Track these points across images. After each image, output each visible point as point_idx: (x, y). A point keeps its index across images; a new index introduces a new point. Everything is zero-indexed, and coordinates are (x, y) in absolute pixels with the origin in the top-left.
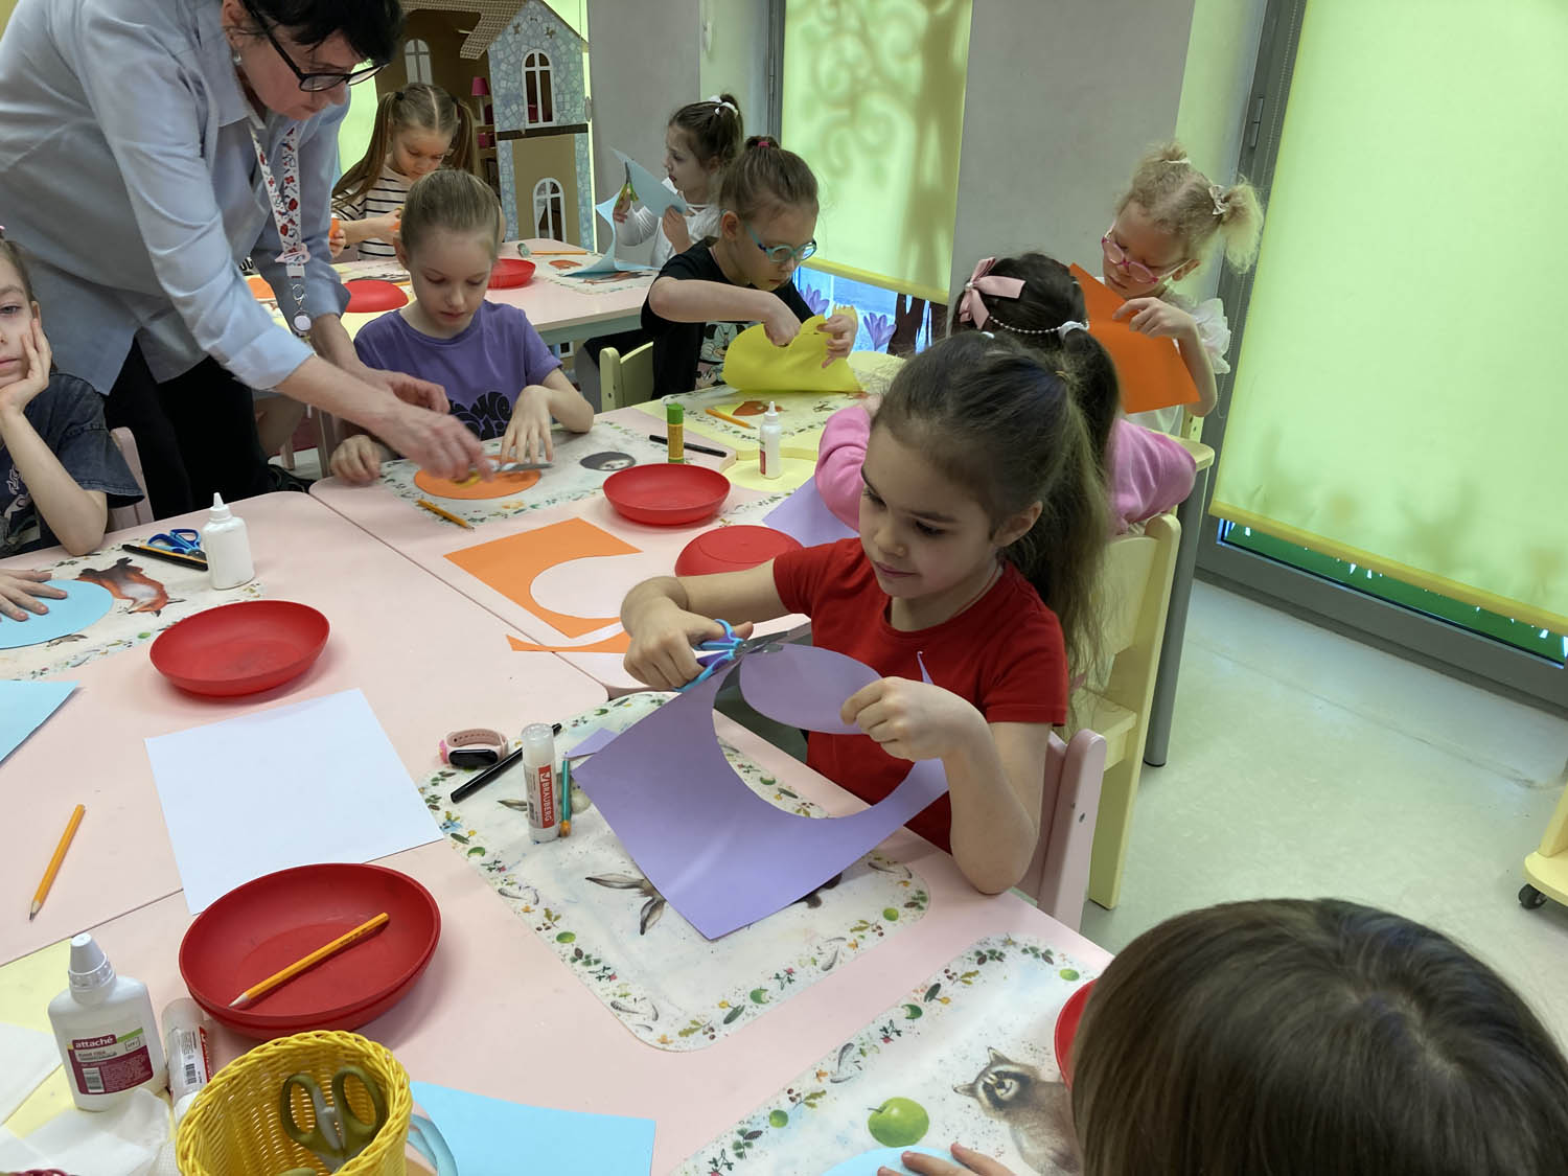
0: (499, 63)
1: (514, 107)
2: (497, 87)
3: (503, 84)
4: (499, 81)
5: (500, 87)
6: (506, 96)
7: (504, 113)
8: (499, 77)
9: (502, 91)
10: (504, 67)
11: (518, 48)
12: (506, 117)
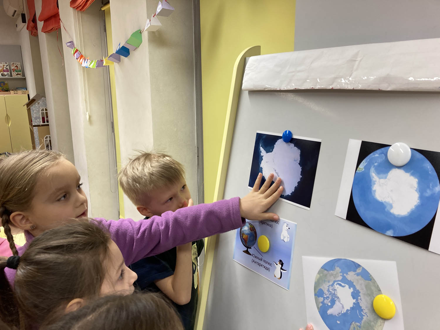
0: (33, 111)
2: (33, 116)
4: (34, 114)
6: (36, 117)
7: (35, 121)
10: (35, 111)
11: (39, 107)
12: (36, 122)
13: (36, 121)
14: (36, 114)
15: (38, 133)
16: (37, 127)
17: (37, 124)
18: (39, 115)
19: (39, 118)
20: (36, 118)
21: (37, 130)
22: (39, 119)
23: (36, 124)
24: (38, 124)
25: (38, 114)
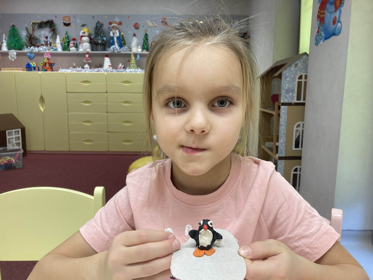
0: (286, 77)
1: (291, 94)
2: (284, 86)
3: (287, 85)
4: (285, 84)
5: (285, 86)
6: (288, 90)
7: (285, 96)
8: (286, 82)
9: (286, 88)
10: (288, 79)
11: (296, 72)
12: (286, 98)
13: (288, 96)
14: (289, 84)
15: (286, 116)
16: (287, 107)
17: (288, 101)
18: (293, 86)
19: (293, 91)
20: (287, 92)
21: (286, 111)
22: (293, 93)
23: (286, 101)
24: (290, 102)
25: (293, 84)
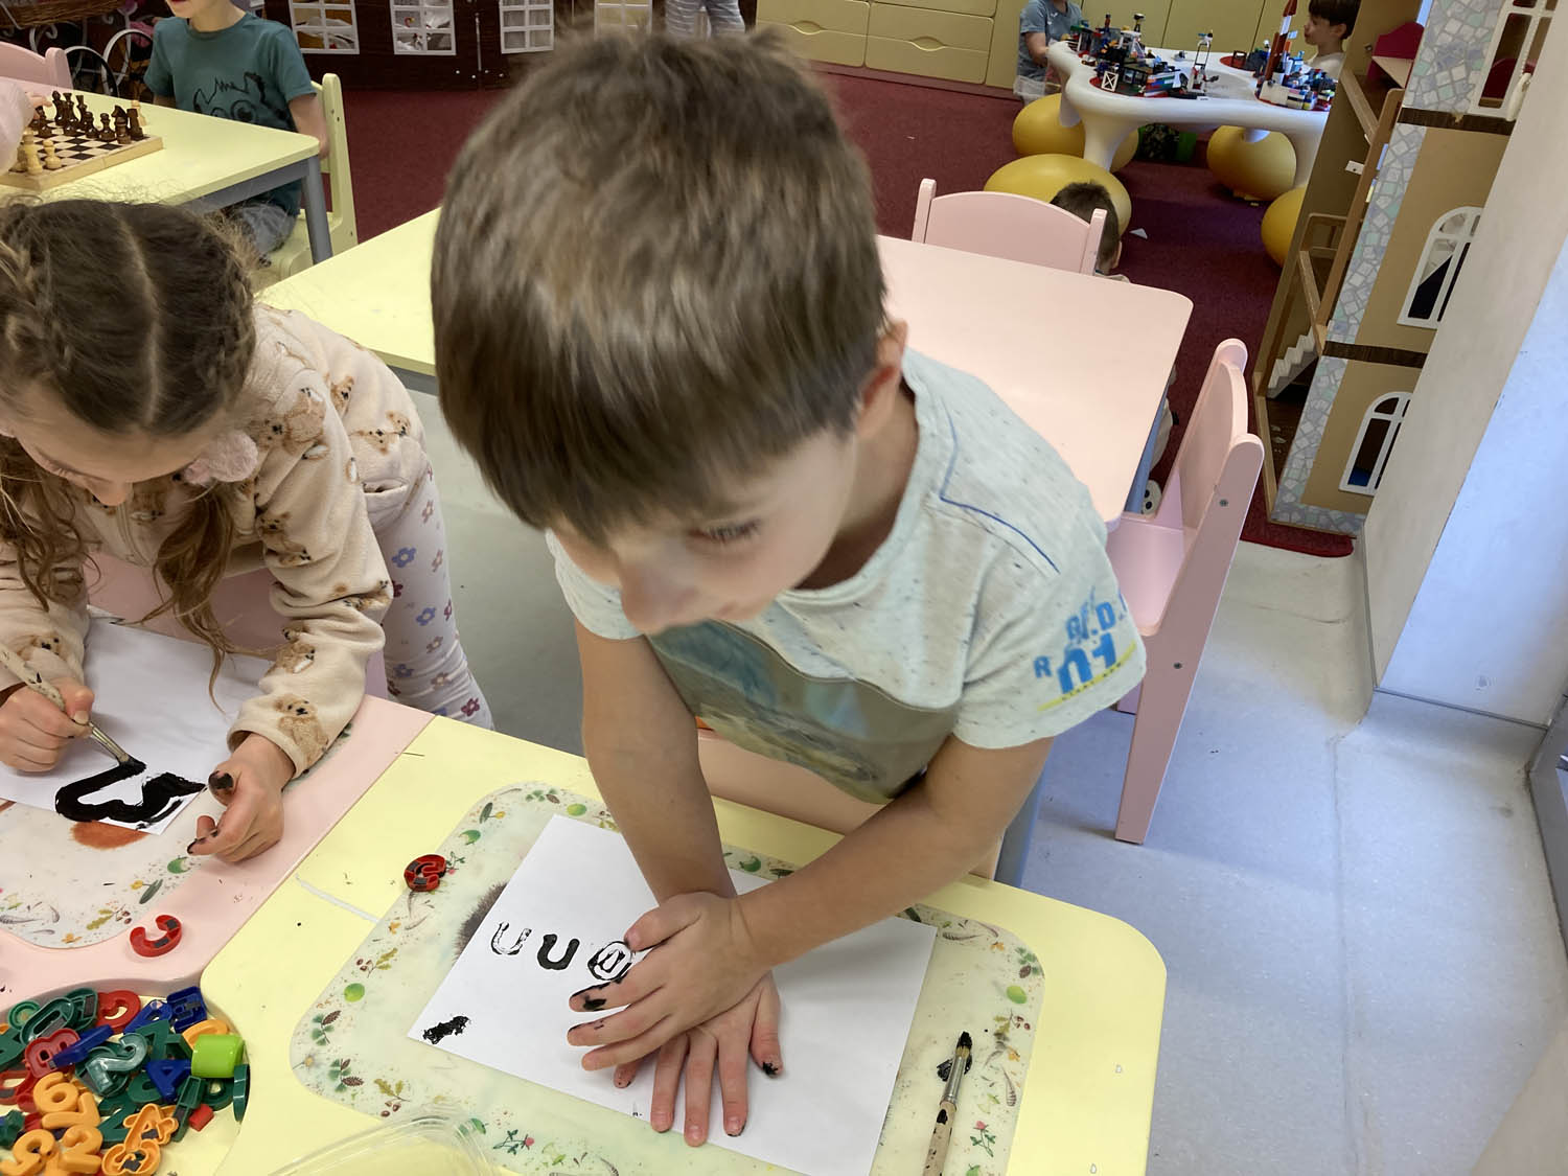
1: (1459, 72)
2: (1433, 31)
3: (1452, 26)
4: (1447, 20)
5: (1440, 33)
6: (1451, 48)
7: (1433, 77)
9: (1446, 37)
12: (1434, 87)
14: (1464, 22)
15: (1408, 173)
16: (1423, 130)
17: (1440, 102)
18: (1480, 33)
19: (1476, 54)
20: (1446, 60)
21: (1415, 151)
22: (1469, 70)
23: (1429, 102)
24: (1442, 108)
25: (1482, 26)
